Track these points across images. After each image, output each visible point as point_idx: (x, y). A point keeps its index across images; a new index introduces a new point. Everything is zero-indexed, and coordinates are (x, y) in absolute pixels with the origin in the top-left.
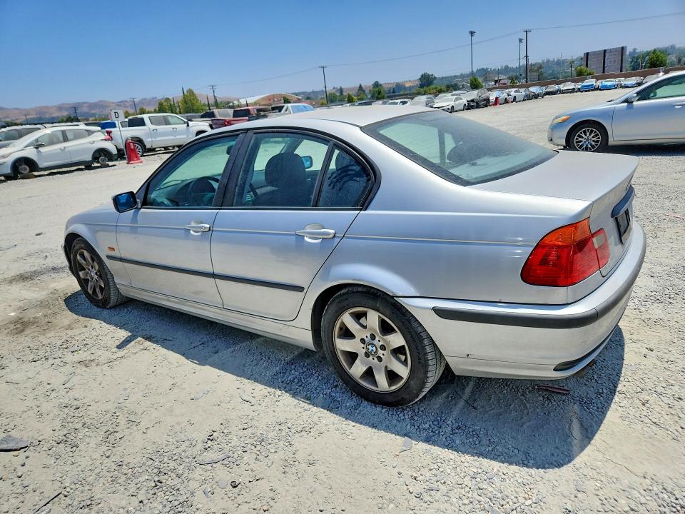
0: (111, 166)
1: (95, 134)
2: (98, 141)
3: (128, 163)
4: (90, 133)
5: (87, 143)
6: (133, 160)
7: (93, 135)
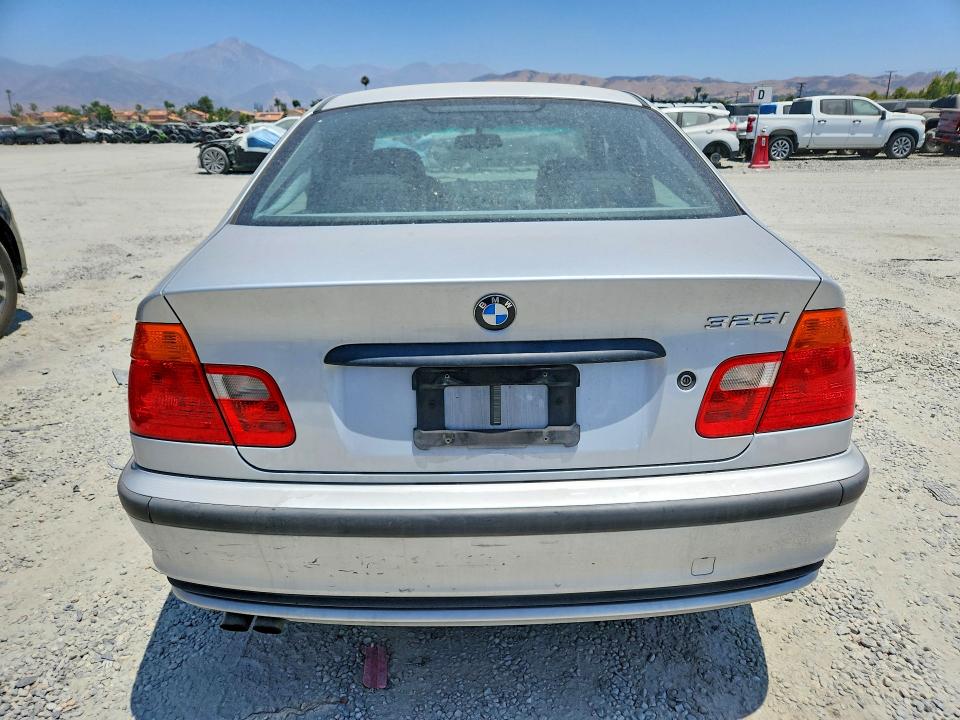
0: (724, 168)
1: (719, 120)
2: (717, 131)
3: (749, 167)
4: (712, 117)
5: (702, 132)
6: (758, 163)
7: (715, 122)
